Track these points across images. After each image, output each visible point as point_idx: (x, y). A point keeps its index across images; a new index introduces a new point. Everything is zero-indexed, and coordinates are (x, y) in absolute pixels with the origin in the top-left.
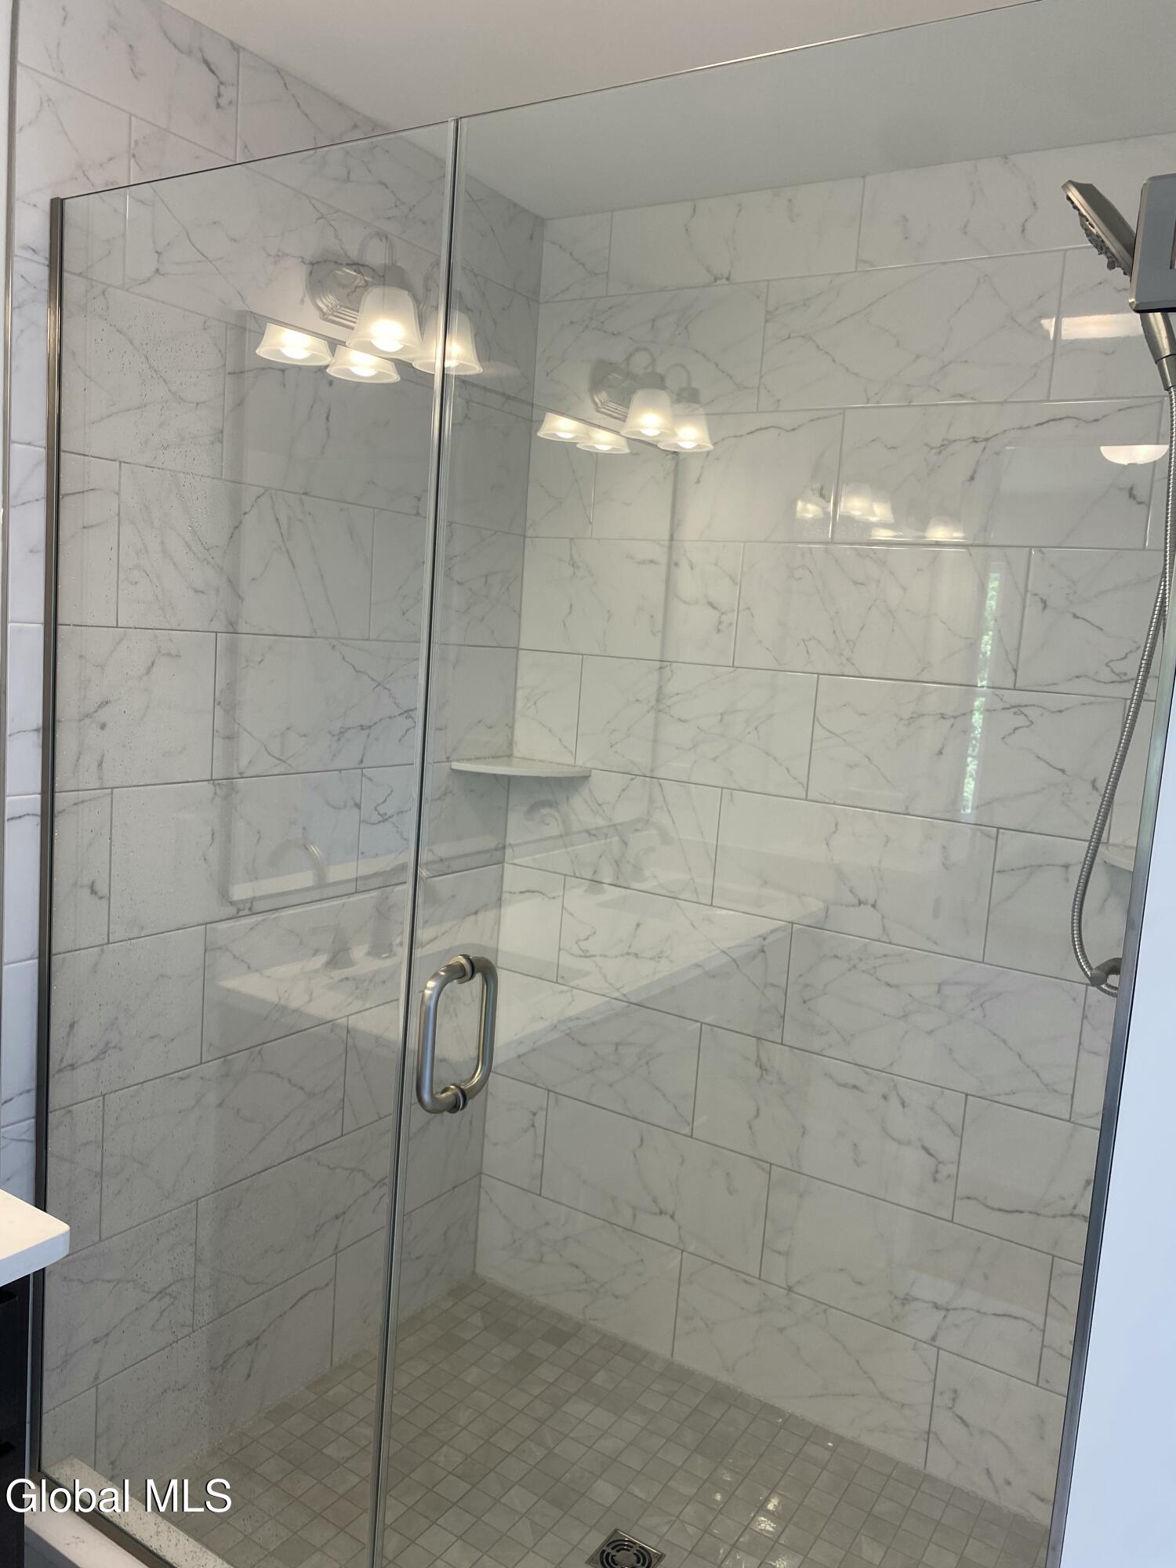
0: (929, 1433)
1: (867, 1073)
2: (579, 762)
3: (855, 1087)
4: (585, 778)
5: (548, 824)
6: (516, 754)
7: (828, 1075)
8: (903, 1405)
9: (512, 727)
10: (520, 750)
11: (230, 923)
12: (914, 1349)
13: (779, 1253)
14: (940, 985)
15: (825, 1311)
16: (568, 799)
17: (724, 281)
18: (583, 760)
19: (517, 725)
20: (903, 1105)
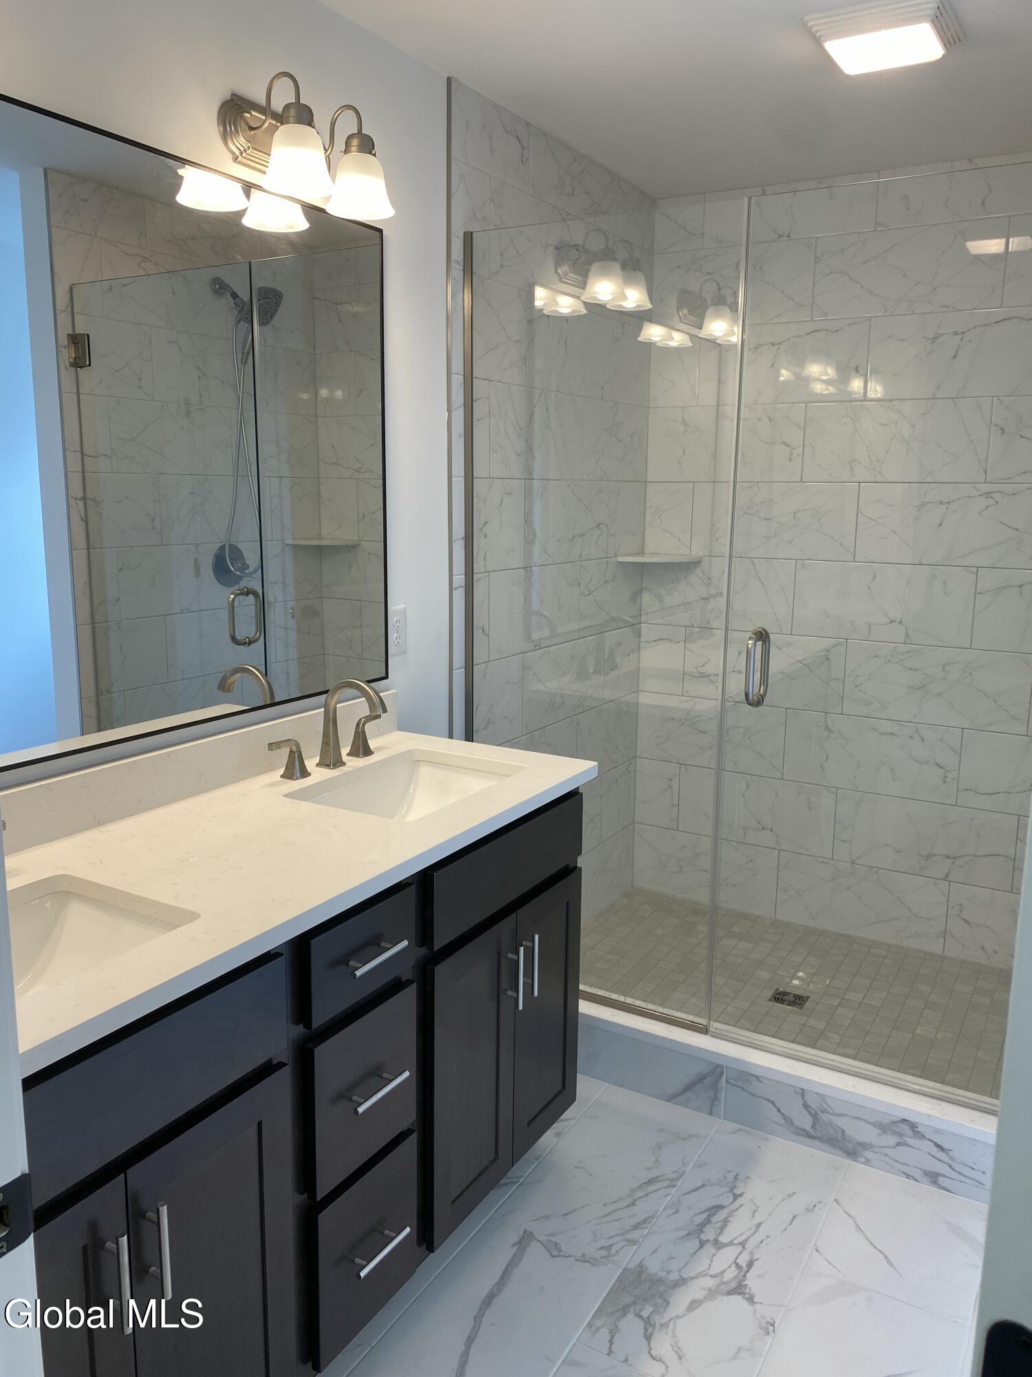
0: (945, 933)
1: (898, 724)
2: (693, 553)
3: (891, 734)
4: (697, 563)
5: (672, 595)
6: (647, 551)
7: (873, 729)
8: (928, 919)
9: (643, 534)
10: (650, 547)
11: (531, 653)
12: (935, 884)
13: (844, 841)
14: (944, 666)
15: (877, 872)
16: (686, 577)
17: (785, 238)
18: (697, 551)
19: (647, 532)
20: (923, 740)
